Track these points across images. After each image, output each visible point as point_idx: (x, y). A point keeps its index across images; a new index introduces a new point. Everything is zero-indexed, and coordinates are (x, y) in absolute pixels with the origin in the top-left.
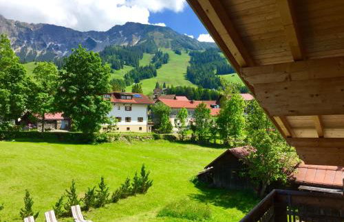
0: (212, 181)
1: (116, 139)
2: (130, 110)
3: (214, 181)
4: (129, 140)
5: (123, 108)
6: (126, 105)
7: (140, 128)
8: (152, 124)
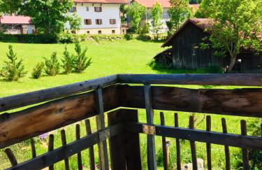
0: (171, 61)
1: (83, 40)
2: (100, 10)
3: (174, 61)
4: (97, 41)
5: (92, 9)
6: (95, 5)
7: (113, 31)
8: (127, 27)
